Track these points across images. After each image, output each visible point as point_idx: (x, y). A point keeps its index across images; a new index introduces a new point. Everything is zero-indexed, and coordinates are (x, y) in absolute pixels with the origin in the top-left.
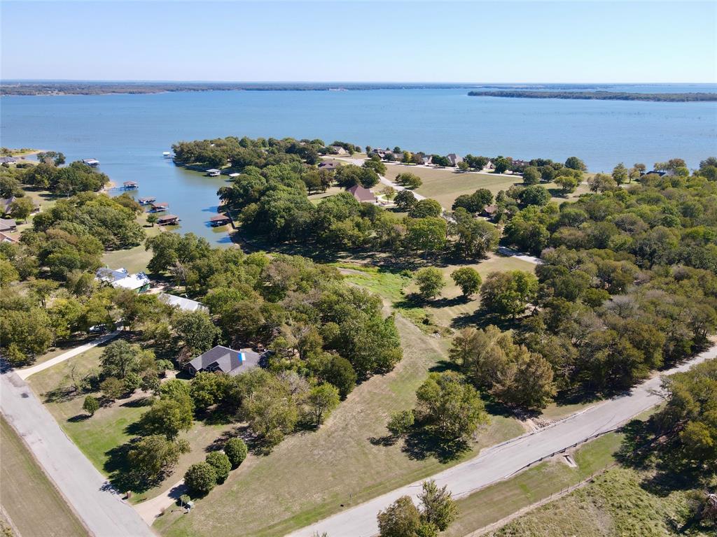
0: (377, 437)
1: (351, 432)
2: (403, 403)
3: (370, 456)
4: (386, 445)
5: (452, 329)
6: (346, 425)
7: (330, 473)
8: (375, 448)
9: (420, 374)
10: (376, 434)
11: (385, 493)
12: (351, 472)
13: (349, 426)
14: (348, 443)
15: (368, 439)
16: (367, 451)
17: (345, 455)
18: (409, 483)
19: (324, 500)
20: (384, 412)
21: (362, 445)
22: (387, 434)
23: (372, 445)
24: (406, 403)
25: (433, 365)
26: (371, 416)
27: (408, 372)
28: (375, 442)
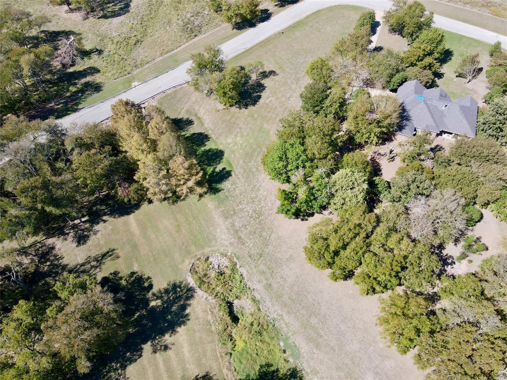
0: (272, 77)
1: (292, 77)
2: (256, 116)
3: (274, 62)
4: (265, 72)
5: (192, 282)
6: (297, 83)
7: (296, 47)
8: (272, 68)
9: (241, 162)
10: (273, 80)
11: (260, 43)
12: (283, 50)
13: (295, 83)
14: (291, 69)
15: (278, 74)
16: (277, 65)
17: (290, 60)
18: (247, 51)
19: (294, 34)
20: (271, 101)
21: (281, 70)
22: (265, 82)
23: (274, 70)
24: (253, 116)
25: (226, 185)
26: (280, 95)
27: (255, 161)
28: (272, 73)
